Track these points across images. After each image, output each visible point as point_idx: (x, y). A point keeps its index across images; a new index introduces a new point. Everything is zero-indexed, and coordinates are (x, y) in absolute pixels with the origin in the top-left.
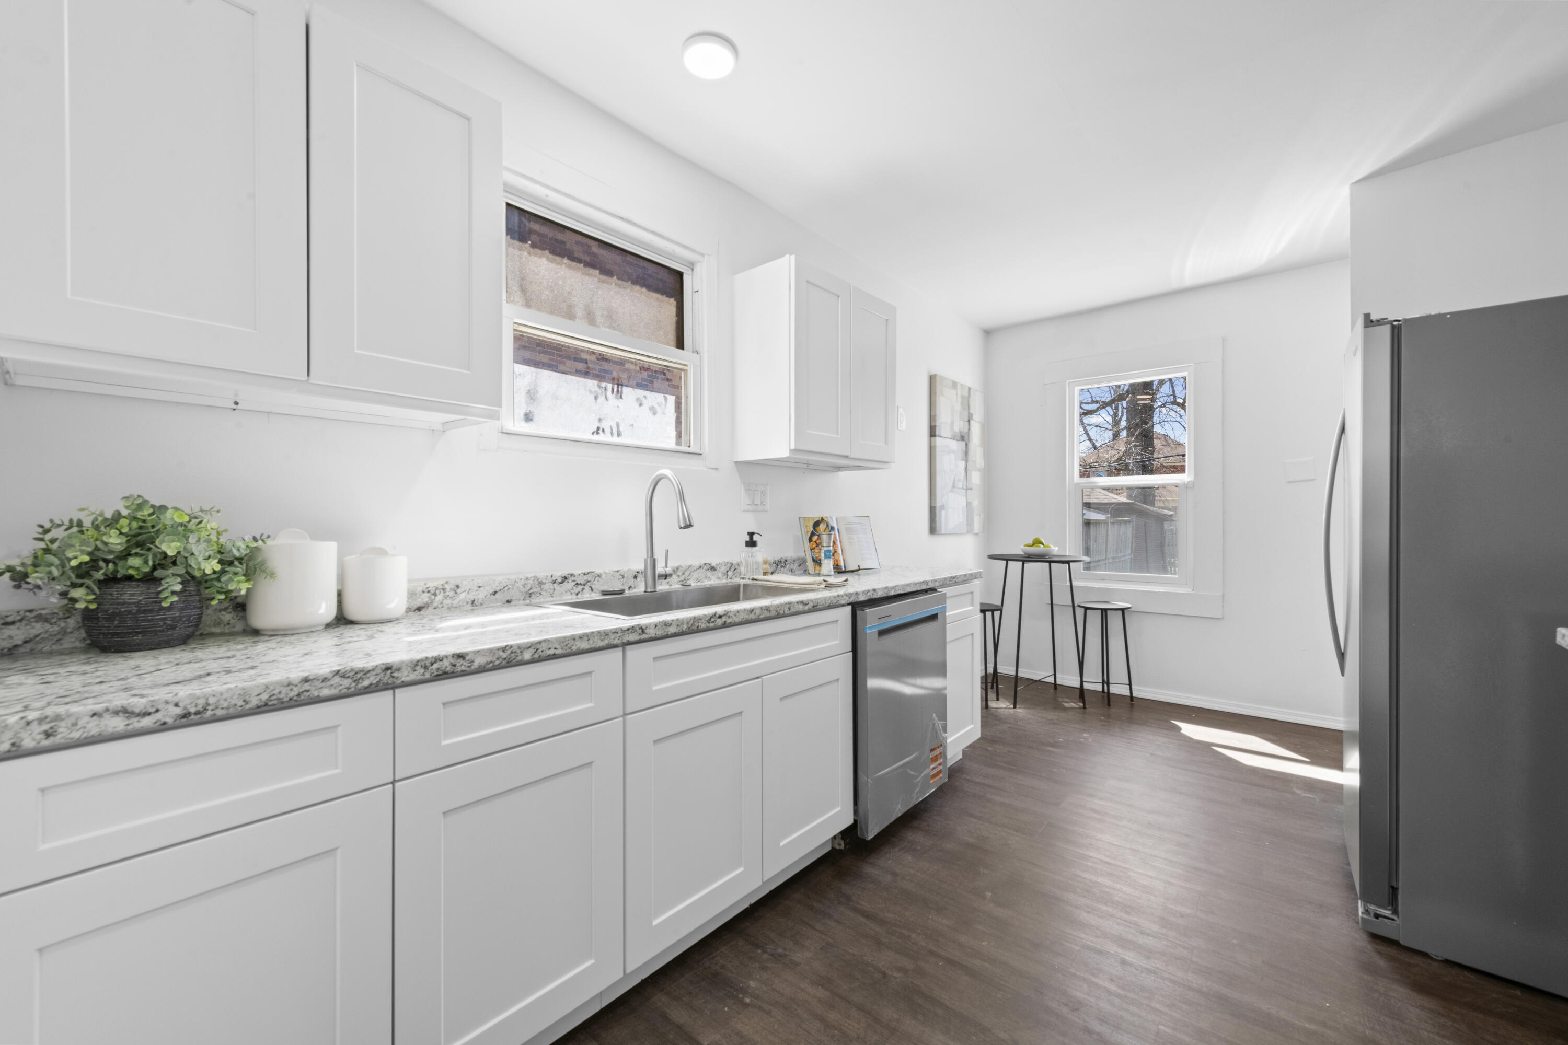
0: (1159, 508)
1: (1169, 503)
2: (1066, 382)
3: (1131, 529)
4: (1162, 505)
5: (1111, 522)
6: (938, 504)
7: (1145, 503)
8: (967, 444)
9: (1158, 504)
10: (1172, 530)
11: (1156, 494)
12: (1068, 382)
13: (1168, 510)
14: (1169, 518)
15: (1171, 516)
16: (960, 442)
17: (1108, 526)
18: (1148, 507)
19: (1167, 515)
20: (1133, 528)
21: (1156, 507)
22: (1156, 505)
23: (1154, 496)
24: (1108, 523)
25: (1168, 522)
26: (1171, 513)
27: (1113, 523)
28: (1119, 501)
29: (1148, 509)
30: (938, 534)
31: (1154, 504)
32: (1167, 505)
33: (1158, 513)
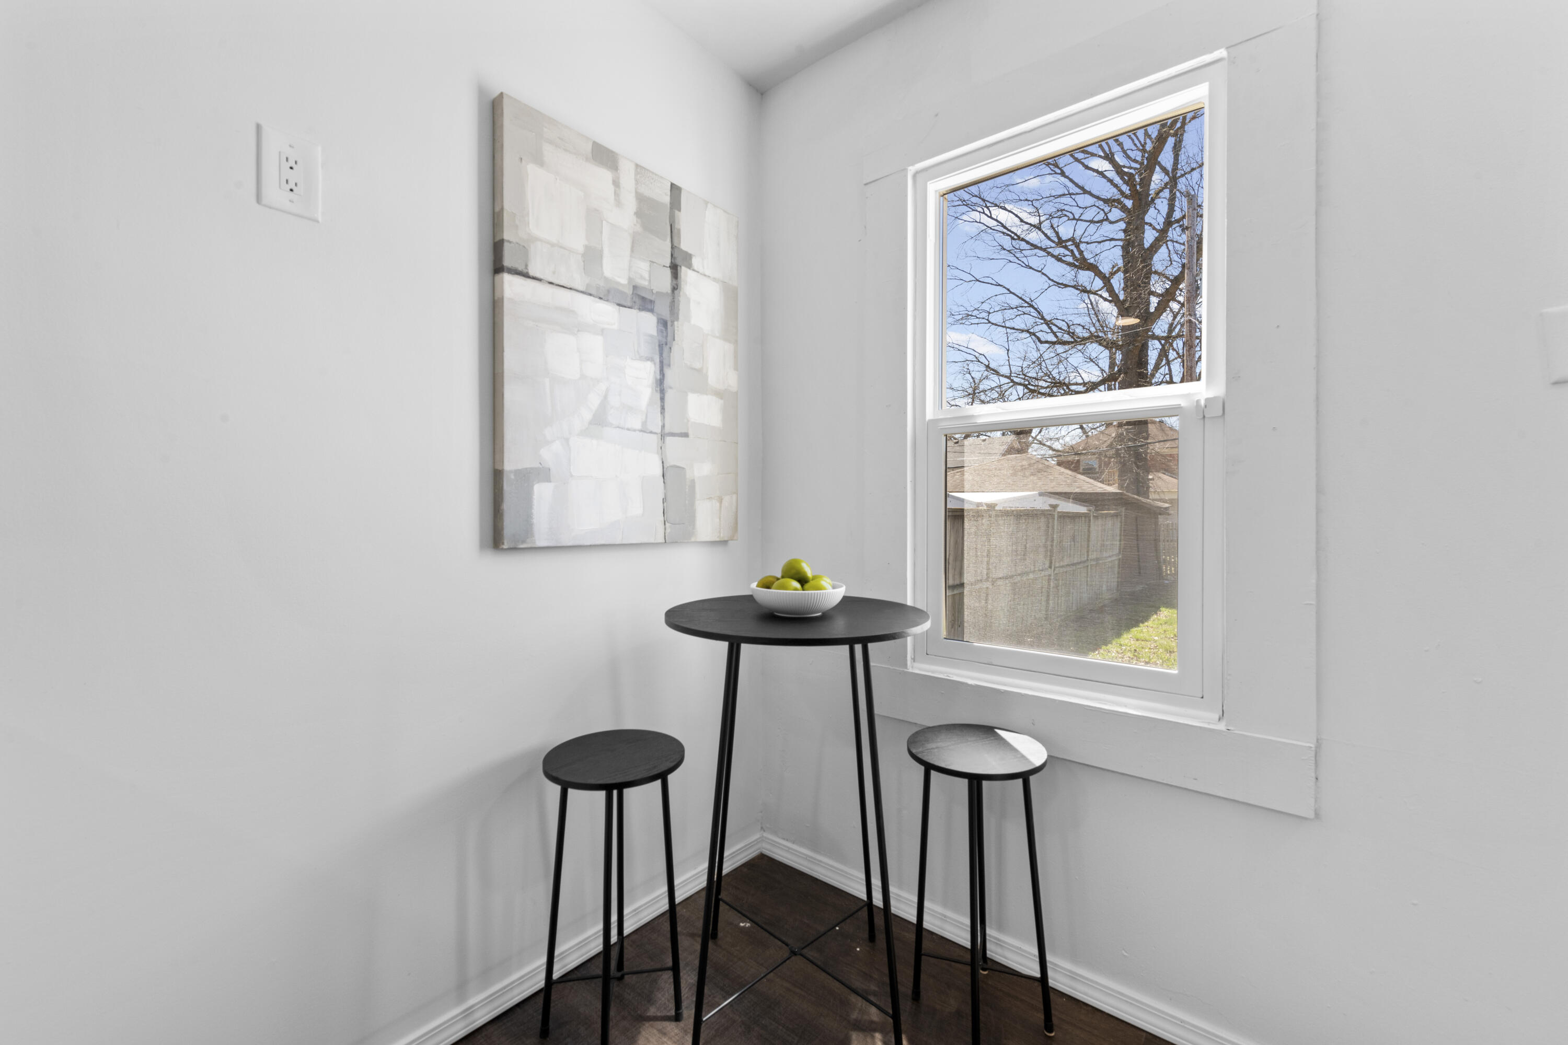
0: (1153, 500)
1: (1164, 494)
2: (905, 170)
3: (1119, 524)
4: (1157, 497)
5: (1093, 516)
6: (510, 464)
7: (1138, 494)
8: (664, 324)
9: (1152, 496)
10: (1168, 525)
11: (1150, 485)
12: (912, 170)
13: (1164, 502)
14: (1164, 512)
15: (1166, 508)
16: (634, 312)
17: (1090, 520)
18: (1141, 498)
19: (1161, 508)
20: (1121, 522)
21: (1150, 499)
22: (1151, 497)
23: (1148, 487)
24: (1090, 517)
25: (1162, 516)
26: (1167, 505)
27: (1096, 517)
28: (1106, 490)
29: (1140, 500)
30: (514, 549)
31: (1149, 496)
32: (1162, 496)
33: (1150, 505)
